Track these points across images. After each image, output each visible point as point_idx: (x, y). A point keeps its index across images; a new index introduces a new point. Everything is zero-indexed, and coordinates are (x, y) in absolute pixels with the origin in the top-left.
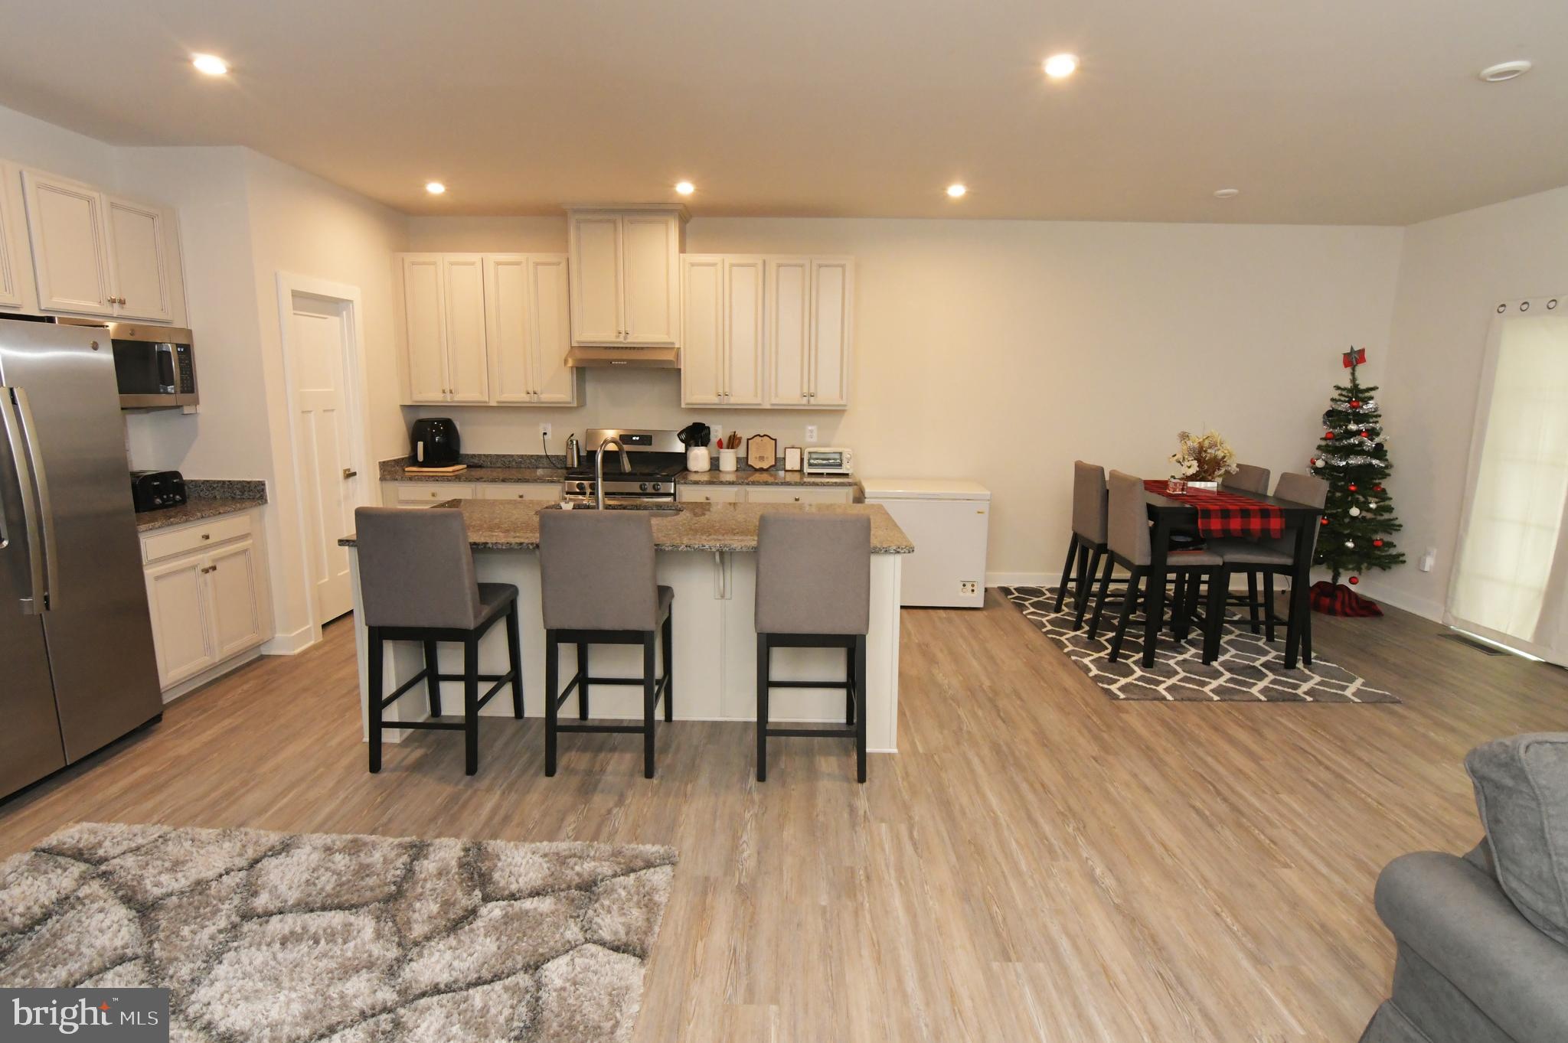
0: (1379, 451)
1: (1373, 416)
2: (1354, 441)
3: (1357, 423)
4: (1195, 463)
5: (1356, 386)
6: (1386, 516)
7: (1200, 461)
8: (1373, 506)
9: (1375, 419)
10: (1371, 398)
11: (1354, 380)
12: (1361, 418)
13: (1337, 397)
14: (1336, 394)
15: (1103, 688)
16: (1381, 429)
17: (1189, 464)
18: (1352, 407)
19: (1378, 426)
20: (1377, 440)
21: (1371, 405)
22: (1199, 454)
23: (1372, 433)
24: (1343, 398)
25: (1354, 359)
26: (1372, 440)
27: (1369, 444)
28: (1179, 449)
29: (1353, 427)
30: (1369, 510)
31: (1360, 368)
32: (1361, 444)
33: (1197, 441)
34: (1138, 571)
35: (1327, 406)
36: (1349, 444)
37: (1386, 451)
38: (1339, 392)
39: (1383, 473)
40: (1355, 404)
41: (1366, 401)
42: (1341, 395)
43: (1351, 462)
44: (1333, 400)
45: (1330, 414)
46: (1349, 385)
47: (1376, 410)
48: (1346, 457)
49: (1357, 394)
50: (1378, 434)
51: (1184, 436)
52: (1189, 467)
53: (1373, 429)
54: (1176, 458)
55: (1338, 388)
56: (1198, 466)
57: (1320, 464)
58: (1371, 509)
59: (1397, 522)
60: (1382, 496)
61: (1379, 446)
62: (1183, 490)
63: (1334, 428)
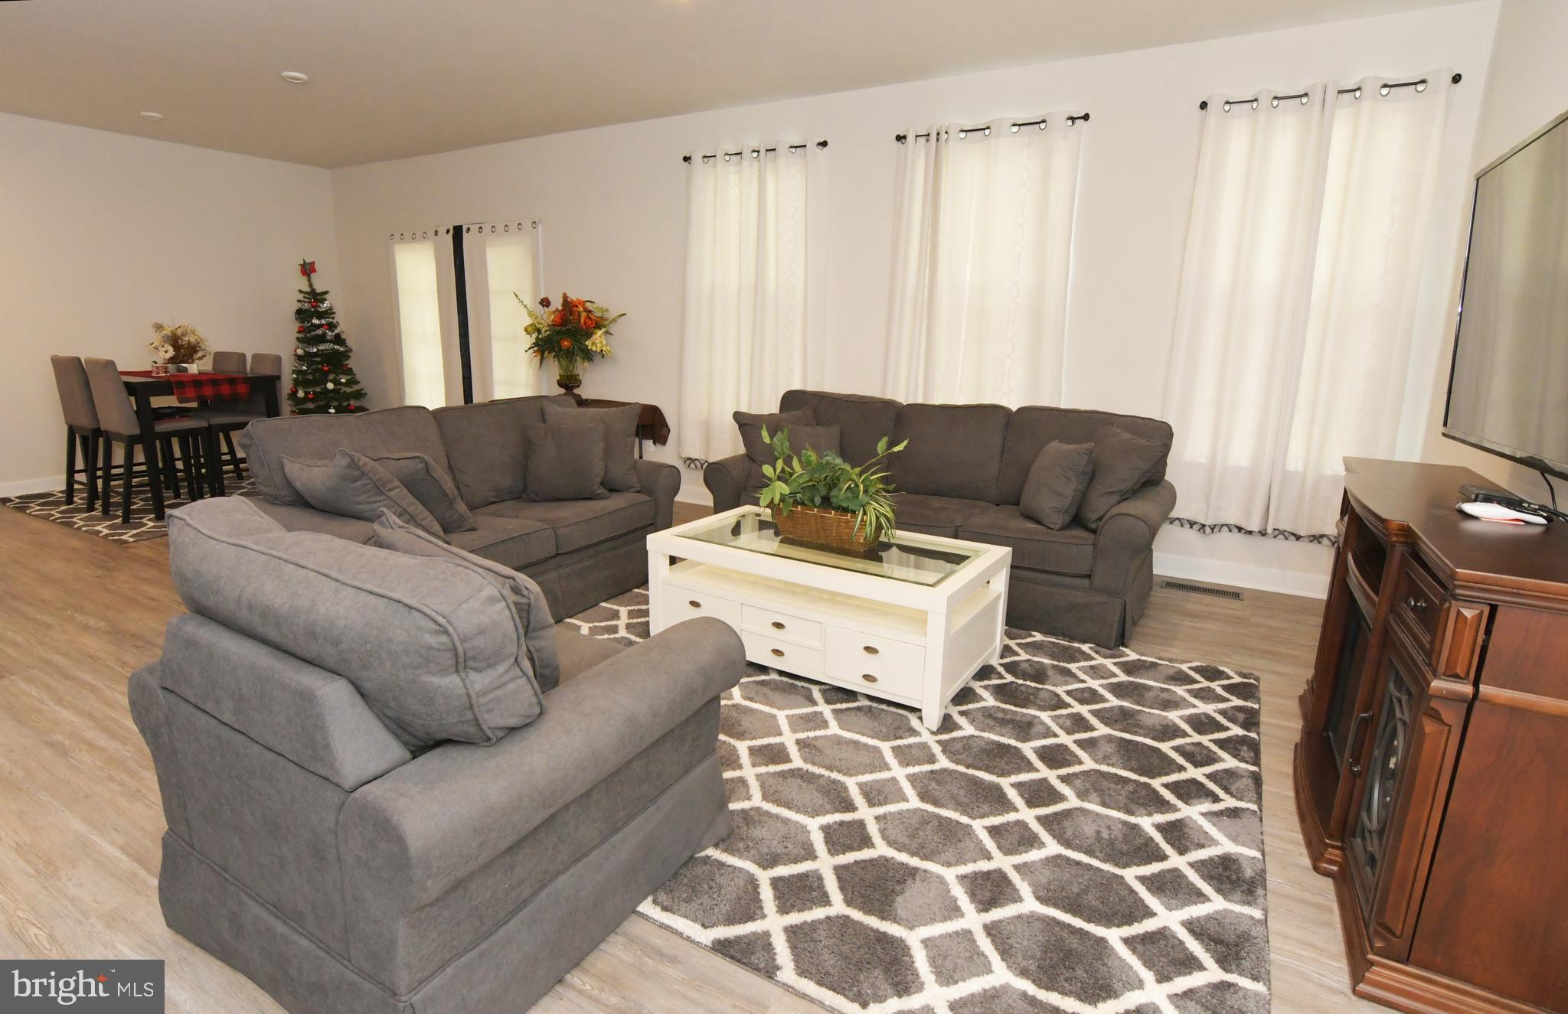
0: (339, 340)
1: (329, 313)
2: (320, 332)
3: (318, 318)
4: (171, 349)
5: (313, 290)
6: (356, 388)
7: (176, 346)
8: (343, 380)
9: (332, 316)
10: (326, 300)
11: (311, 285)
12: (321, 315)
13: (302, 299)
14: (301, 297)
15: (113, 540)
16: (337, 322)
17: (165, 349)
18: (313, 306)
19: (335, 321)
20: (336, 331)
21: (326, 305)
22: (175, 340)
23: (332, 326)
24: (306, 300)
25: (308, 269)
26: (333, 331)
27: (330, 334)
28: (156, 338)
29: (316, 321)
30: (341, 383)
31: (313, 276)
32: (324, 334)
33: (170, 329)
34: (130, 442)
35: (297, 306)
36: (317, 334)
37: (345, 340)
38: (303, 295)
39: (345, 355)
40: (314, 304)
41: (323, 301)
42: (305, 297)
43: (320, 348)
44: (299, 301)
45: (299, 312)
46: (309, 290)
47: (331, 309)
48: (316, 345)
49: (316, 297)
50: (336, 327)
51: (159, 327)
52: (166, 352)
53: (331, 323)
54: (153, 345)
55: (301, 292)
56: (174, 351)
57: (300, 352)
58: (342, 383)
59: (363, 392)
60: (349, 371)
61: (338, 336)
62: (166, 372)
63: (304, 322)
